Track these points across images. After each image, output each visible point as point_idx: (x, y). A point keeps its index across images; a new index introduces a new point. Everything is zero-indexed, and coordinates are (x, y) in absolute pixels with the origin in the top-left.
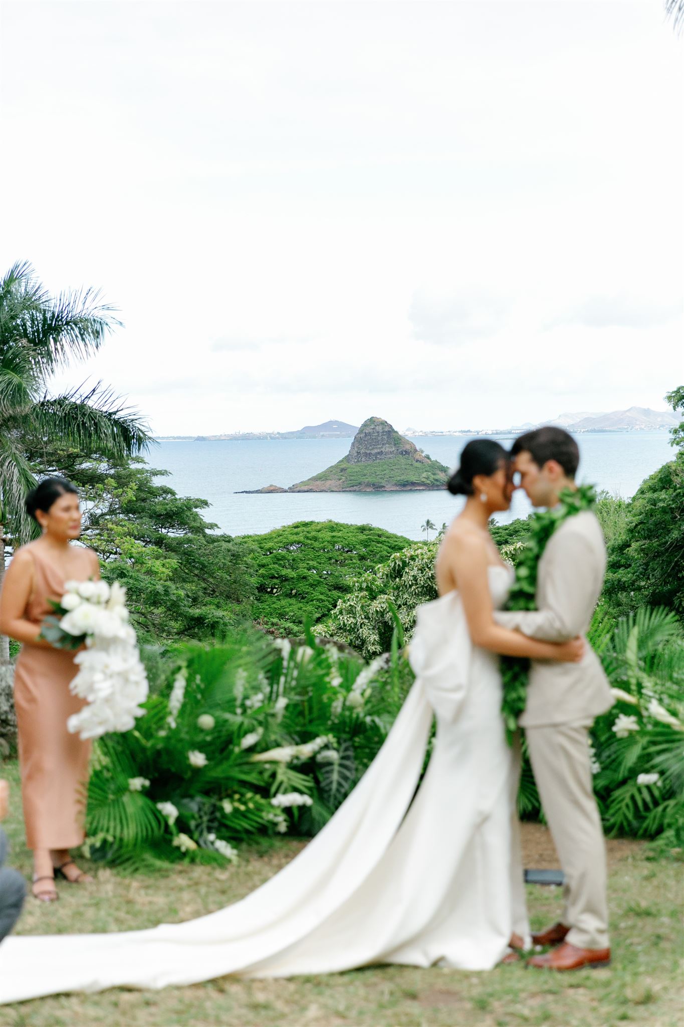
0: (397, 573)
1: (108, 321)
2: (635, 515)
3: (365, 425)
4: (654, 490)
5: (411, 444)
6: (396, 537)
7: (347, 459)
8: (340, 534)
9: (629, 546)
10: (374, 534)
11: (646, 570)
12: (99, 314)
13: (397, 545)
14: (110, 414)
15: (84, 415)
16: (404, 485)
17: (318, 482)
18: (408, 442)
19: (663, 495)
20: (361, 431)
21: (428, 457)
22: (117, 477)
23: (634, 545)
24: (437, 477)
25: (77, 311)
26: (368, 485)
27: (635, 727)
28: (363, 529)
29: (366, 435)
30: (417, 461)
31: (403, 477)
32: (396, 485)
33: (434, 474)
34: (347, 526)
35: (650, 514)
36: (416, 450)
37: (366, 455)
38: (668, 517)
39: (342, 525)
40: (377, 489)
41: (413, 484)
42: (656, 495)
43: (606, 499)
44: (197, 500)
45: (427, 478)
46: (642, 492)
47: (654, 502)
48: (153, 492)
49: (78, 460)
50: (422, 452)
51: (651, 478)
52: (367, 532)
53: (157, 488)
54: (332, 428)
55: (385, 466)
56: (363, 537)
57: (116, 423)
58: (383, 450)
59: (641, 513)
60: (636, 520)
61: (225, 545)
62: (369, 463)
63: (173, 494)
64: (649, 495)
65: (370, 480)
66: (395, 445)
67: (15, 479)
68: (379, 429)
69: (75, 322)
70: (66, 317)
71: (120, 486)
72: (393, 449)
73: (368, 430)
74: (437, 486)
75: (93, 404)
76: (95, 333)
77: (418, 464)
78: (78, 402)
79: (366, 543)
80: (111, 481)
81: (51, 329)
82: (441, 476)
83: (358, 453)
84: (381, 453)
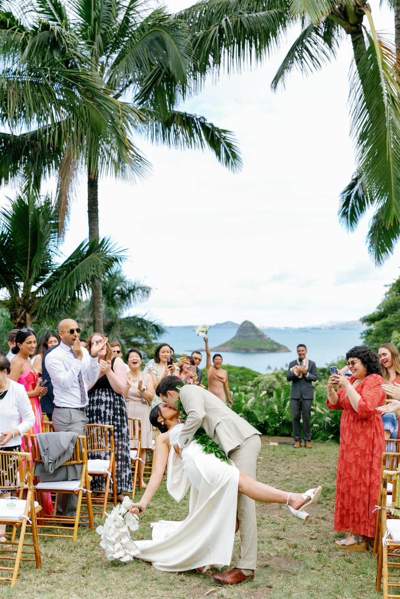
0: (256, 385)
1: (153, 288)
3: (243, 324)
6: (255, 372)
7: (235, 338)
8: (232, 370)
10: (246, 371)
13: (255, 375)
14: (152, 322)
15: (142, 322)
16: (259, 350)
17: (222, 348)
18: (260, 331)
20: (241, 326)
21: (269, 338)
22: (147, 345)
25: (142, 284)
26: (243, 349)
28: (242, 368)
29: (243, 328)
31: (258, 347)
32: (255, 350)
33: (272, 346)
34: (235, 367)
36: (264, 335)
37: (243, 336)
39: (233, 367)
40: (247, 351)
41: (263, 350)
45: (269, 347)
49: (132, 338)
50: (267, 336)
52: (243, 370)
54: (228, 325)
55: (251, 342)
56: (241, 371)
58: (250, 334)
62: (244, 340)
65: (244, 347)
66: (255, 332)
68: (249, 325)
69: (140, 288)
70: (136, 286)
71: (149, 348)
72: (254, 334)
73: (244, 326)
74: (273, 351)
75: (146, 318)
76: (148, 292)
77: (265, 341)
78: (141, 317)
79: (243, 374)
80: (146, 347)
81: (132, 291)
82: (275, 347)
83: (239, 336)
84: (249, 336)
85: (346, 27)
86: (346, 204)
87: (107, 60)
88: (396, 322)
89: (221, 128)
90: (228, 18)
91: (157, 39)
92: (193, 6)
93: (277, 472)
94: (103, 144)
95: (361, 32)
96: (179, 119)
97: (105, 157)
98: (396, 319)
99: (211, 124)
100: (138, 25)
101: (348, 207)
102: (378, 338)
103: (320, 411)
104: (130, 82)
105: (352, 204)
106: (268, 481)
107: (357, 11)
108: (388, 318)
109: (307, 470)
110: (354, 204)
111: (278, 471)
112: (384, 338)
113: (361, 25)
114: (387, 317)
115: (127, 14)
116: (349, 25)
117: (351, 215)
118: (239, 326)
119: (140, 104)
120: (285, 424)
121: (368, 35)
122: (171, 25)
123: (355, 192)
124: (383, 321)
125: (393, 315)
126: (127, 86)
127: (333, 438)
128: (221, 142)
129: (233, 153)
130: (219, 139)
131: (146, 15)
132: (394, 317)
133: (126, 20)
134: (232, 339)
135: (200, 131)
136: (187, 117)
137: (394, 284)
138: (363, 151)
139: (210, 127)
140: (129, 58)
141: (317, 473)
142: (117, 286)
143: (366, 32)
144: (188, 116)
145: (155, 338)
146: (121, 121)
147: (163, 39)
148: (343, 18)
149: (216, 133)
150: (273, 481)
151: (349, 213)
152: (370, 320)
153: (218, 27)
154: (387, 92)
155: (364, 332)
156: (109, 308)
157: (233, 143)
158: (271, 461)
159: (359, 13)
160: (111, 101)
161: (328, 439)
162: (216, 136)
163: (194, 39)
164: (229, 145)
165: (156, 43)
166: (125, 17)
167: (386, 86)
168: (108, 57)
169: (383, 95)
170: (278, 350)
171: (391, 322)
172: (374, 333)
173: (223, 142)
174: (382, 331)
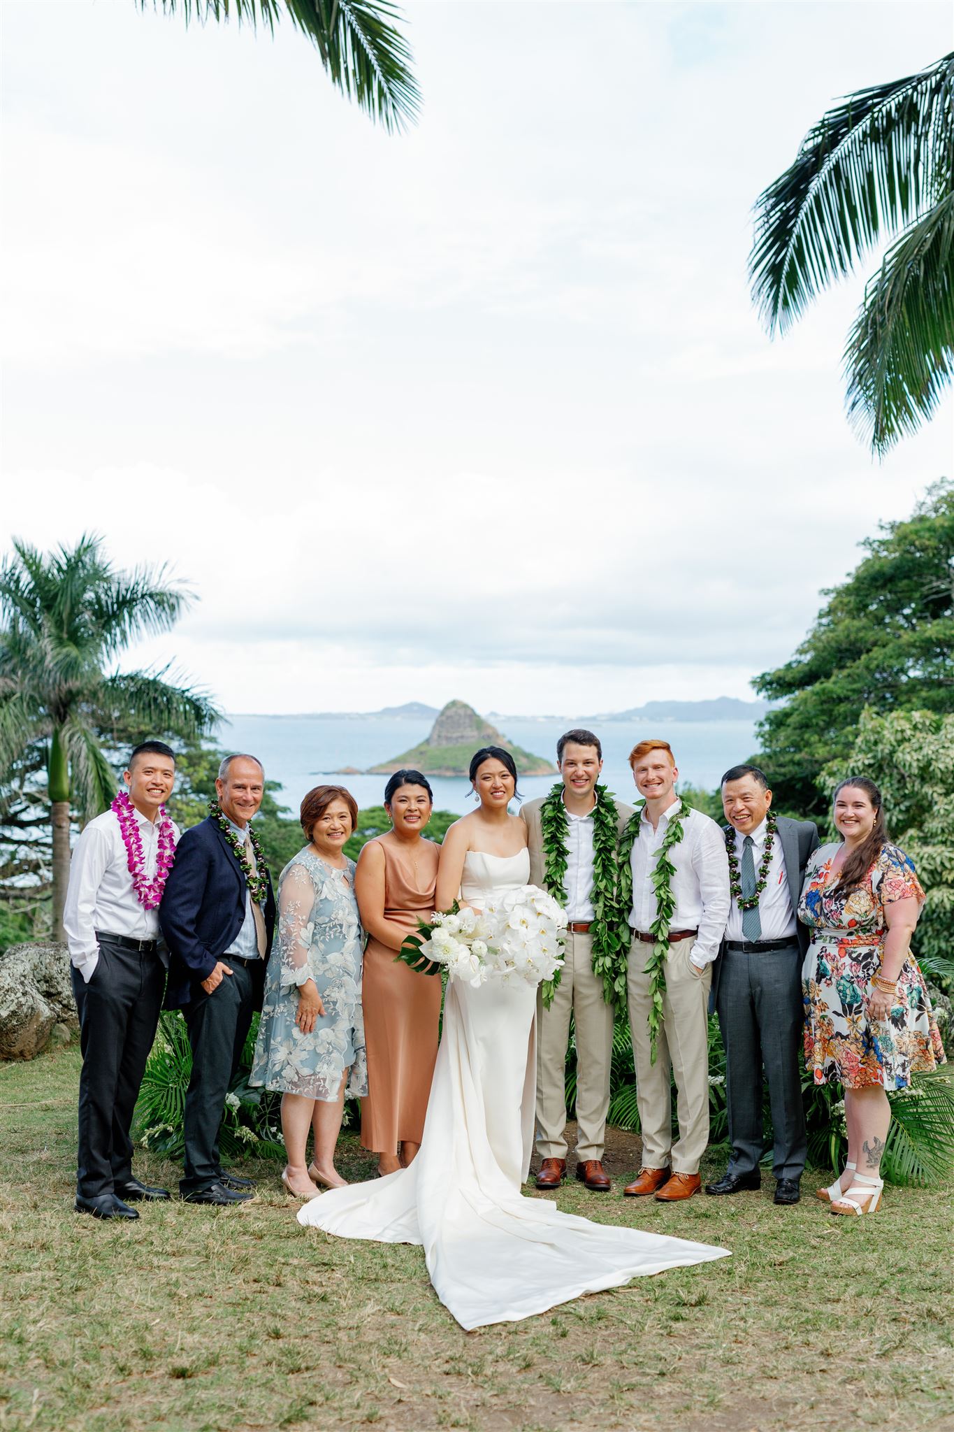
1: (184, 594)
3: (447, 708)
5: (493, 728)
7: (427, 742)
12: (173, 587)
14: (183, 692)
15: (156, 691)
18: (489, 726)
20: (442, 713)
21: (510, 742)
22: (189, 757)
25: (155, 584)
26: (447, 769)
29: (448, 717)
36: (498, 735)
37: (447, 738)
40: (457, 773)
50: (504, 737)
54: (414, 710)
57: (189, 701)
58: (465, 733)
62: (450, 746)
65: (450, 764)
66: (477, 728)
67: (83, 754)
68: (461, 712)
69: (151, 596)
70: (140, 590)
71: (191, 765)
72: (475, 733)
73: (450, 712)
75: (166, 680)
76: (172, 608)
78: (151, 678)
81: (126, 602)
82: (523, 762)
83: (439, 736)
84: (462, 737)
88: (854, 691)
98: (854, 681)
102: (806, 736)
108: (833, 679)
112: (820, 733)
114: (828, 676)
118: (437, 714)
124: (817, 687)
125: (846, 672)
128: (341, 12)
129: (383, 55)
132: (849, 675)
134: (421, 745)
142: (84, 590)
152: (777, 684)
156: (65, 650)
157: (384, 18)
164: (372, 27)
170: (530, 769)
171: (839, 691)
172: (790, 720)
173: (348, 14)
174: (816, 716)
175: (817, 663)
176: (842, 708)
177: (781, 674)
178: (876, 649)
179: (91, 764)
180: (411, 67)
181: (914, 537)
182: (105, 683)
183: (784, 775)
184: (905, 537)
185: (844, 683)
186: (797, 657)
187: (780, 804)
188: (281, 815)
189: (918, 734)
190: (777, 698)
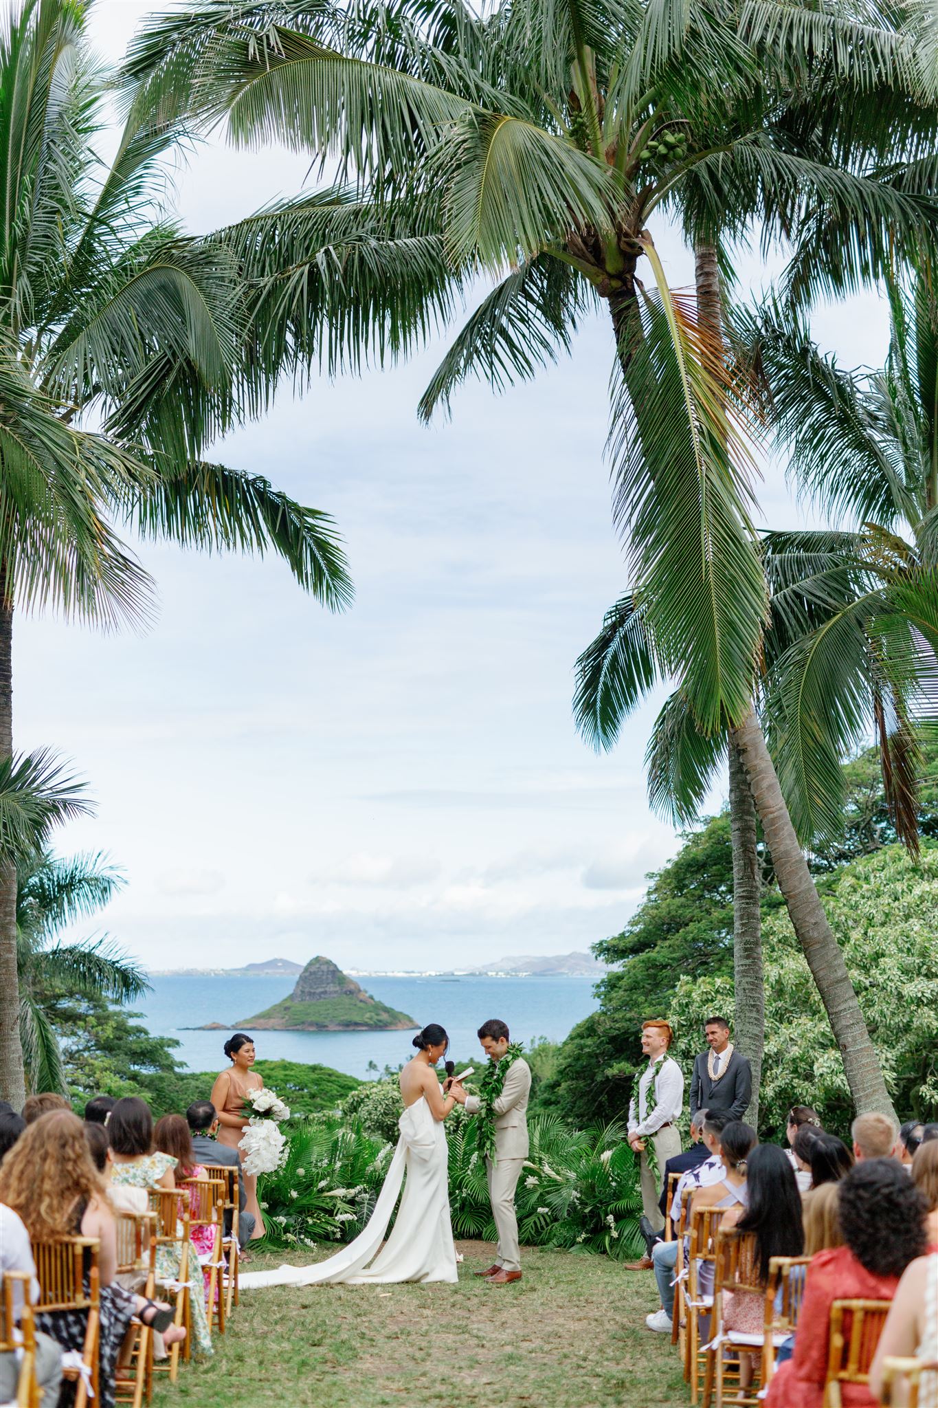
0: (352, 1109)
1: (114, 880)
2: (565, 1058)
3: (310, 964)
4: (581, 1036)
5: (355, 984)
6: (346, 1077)
7: (292, 997)
8: (292, 1073)
9: (559, 1085)
10: (324, 1074)
11: (573, 1107)
12: (107, 874)
13: (346, 1085)
14: (114, 963)
15: (90, 962)
16: (347, 1025)
17: (262, 1021)
18: (351, 982)
19: (589, 1042)
20: (306, 969)
21: (371, 997)
22: (98, 1018)
23: (564, 1085)
24: (379, 1018)
25: (90, 871)
26: (311, 1024)
27: (537, 1182)
28: (314, 1069)
29: (311, 973)
30: (361, 1001)
31: (346, 1017)
32: (339, 1025)
33: (377, 1015)
34: (298, 1066)
35: (578, 1058)
36: (360, 991)
37: (310, 994)
38: (594, 1061)
39: (295, 1065)
40: (321, 1028)
41: (356, 1024)
42: (582, 1042)
43: (544, 1044)
44: (170, 1040)
45: (371, 1018)
46: (572, 1038)
47: (581, 1047)
48: (128, 1032)
49: (61, 1000)
50: (366, 992)
51: (579, 1026)
52: (318, 1072)
53: (132, 1027)
54: (277, 965)
55: (329, 1006)
56: (314, 1076)
57: (118, 970)
58: (327, 989)
59: (570, 1056)
60: (565, 1063)
61: (193, 1083)
62: (314, 1002)
63: (146, 1033)
64: (577, 1041)
65: (313, 1019)
66: (339, 984)
67: (29, 1017)
68: (324, 968)
69: (86, 881)
70: (78, 876)
71: (99, 1024)
72: (338, 988)
73: (313, 969)
74: (379, 1027)
75: (99, 953)
76: (104, 890)
77: (361, 1005)
78: (87, 951)
79: (316, 1082)
80: (92, 1020)
81: (68, 885)
82: (384, 1017)
83: (303, 992)
84: (325, 992)
85: (599, 279)
86: (591, 684)
87: (39, 337)
88: (672, 959)
89: (303, 504)
90: (331, 248)
91: (163, 288)
92: (247, 222)
93: (477, 1337)
94: (37, 528)
95: (634, 294)
96: (206, 481)
97: (40, 558)
98: (674, 951)
99: (279, 495)
100: (115, 260)
101: (595, 689)
102: (635, 997)
103: (553, 1174)
104: (97, 389)
105: (605, 684)
106: (463, 1364)
107: (623, 246)
108: (657, 948)
109: (549, 1329)
110: (610, 684)
111: (481, 1334)
112: (647, 994)
113: (633, 277)
114: (653, 946)
115: (89, 232)
116: (605, 276)
117: (603, 710)
118: (302, 970)
119: (120, 436)
120: (467, 1209)
121: (647, 300)
122: (197, 255)
123: (609, 656)
124: (643, 956)
125: (667, 943)
126: (88, 398)
127: (586, 1241)
128: (304, 538)
129: (330, 563)
130: (297, 530)
131: (133, 236)
132: (670, 946)
133: (86, 247)
134: (286, 1000)
135: (255, 510)
136: (224, 475)
137: (667, 872)
138: (646, 559)
139: (278, 500)
140: (95, 333)
141: (575, 1335)
142: (30, 876)
143: (644, 293)
144: (226, 473)
145: (117, 1002)
146: (83, 474)
147: (175, 287)
148: (592, 260)
149: (293, 516)
150: (477, 1362)
151: (599, 704)
152: (611, 951)
153: (307, 267)
154: (697, 424)
155: (602, 982)
157: (331, 541)
158: (453, 1306)
159: (629, 250)
160: (57, 426)
161: (573, 1244)
162: (292, 522)
163: (252, 292)
164: (323, 546)
165: (160, 297)
166: (83, 241)
167: (696, 411)
168: (42, 331)
169: (690, 431)
170: (391, 1024)
171: (662, 960)
172: (623, 983)
173: (308, 538)
174: (642, 980)
175: (645, 935)
176: (665, 972)
177: (615, 943)
178: (691, 924)
179: (35, 1024)
180: (349, 571)
181: (720, 832)
182: (47, 956)
183: (618, 1029)
184: (714, 832)
185: (665, 952)
186: (629, 928)
187: (617, 1055)
188: (177, 1069)
189: (719, 997)
190: (613, 962)
